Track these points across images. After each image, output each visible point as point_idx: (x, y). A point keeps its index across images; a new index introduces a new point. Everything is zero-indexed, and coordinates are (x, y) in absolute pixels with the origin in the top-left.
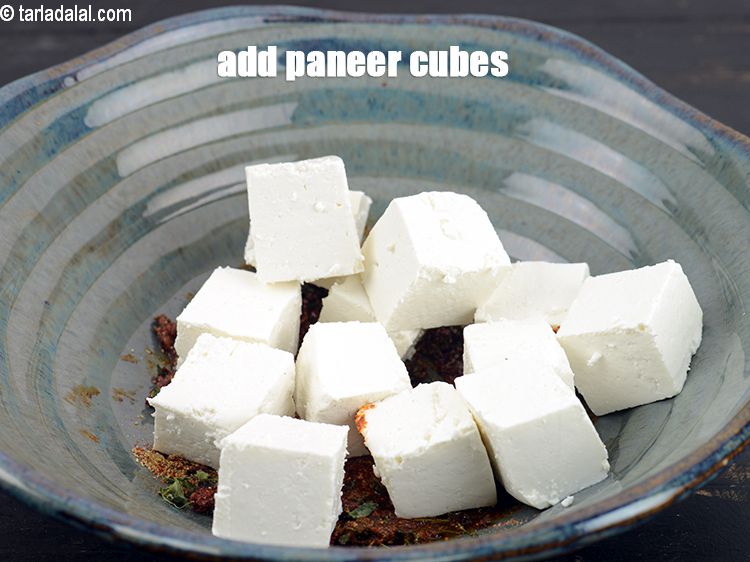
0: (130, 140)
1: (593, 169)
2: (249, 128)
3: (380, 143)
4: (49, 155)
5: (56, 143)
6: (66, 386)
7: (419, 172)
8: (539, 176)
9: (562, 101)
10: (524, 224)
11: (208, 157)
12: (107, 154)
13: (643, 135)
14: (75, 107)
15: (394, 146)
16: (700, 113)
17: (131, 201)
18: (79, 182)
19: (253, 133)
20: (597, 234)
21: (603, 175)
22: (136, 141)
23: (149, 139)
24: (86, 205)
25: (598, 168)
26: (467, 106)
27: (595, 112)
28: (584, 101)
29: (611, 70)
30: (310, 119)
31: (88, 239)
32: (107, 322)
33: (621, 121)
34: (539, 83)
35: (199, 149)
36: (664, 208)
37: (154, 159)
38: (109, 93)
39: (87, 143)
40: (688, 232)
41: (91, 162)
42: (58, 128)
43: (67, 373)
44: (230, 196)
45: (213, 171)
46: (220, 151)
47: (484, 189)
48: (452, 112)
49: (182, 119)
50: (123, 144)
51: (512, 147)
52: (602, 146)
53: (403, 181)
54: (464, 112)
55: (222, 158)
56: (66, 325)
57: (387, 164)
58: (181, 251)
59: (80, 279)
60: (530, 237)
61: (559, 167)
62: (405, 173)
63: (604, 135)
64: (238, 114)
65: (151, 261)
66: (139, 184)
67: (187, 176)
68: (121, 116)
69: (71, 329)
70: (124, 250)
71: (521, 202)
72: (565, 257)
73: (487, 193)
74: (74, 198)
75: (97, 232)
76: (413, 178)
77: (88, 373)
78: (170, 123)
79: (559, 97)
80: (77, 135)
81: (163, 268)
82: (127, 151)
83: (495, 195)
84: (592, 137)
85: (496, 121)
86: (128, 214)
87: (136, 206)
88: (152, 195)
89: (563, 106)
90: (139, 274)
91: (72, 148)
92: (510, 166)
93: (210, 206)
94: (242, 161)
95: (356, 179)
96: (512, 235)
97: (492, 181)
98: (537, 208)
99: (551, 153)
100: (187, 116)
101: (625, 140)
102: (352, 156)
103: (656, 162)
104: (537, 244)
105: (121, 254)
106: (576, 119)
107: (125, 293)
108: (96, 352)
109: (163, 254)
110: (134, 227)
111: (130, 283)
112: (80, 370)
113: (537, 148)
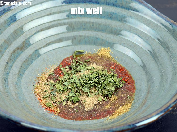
2: (58, 19)
3: (90, 22)
4: (8, 26)
5: (10, 22)
6: (11, 83)
7: (99, 30)
8: (128, 31)
9: (134, 14)
10: (124, 44)
11: (47, 25)
12: (22, 25)
13: (154, 23)
14: (15, 13)
15: (93, 23)
16: (168, 18)
18: (15, 31)
20: (142, 47)
21: (144, 32)
22: (30, 22)
23: (33, 21)
24: (17, 38)
25: (142, 31)
26: (111, 14)
27: (142, 17)
28: (140, 14)
29: (146, 6)
31: (17, 46)
32: (22, 67)
33: (149, 19)
34: (129, 9)
36: (158, 42)
37: (34, 26)
39: (17, 23)
40: (164, 48)
41: (18, 27)
42: (10, 19)
43: (12, 80)
44: (53, 35)
45: (48, 29)
46: (50, 24)
47: (115, 35)
48: (107, 15)
49: (41, 16)
50: (27, 22)
51: (122, 25)
52: (144, 25)
53: (95, 32)
54: (110, 16)
55: (51, 26)
56: (11, 68)
57: (91, 28)
58: (40, 48)
59: (15, 56)
60: (126, 47)
61: (133, 30)
62: (95, 30)
63: (144, 22)
64: (55, 15)
65: (33, 51)
66: (30, 33)
67: (42, 30)
68: (26, 16)
69: (13, 69)
70: (26, 49)
71: (124, 38)
72: (134, 52)
73: (115, 36)
74: (14, 36)
75: (20, 44)
76: (97, 32)
77: (17, 80)
78: (38, 17)
79: (133, 13)
80: (15, 20)
81: (36, 53)
82: (27, 24)
83: (117, 37)
84: (141, 22)
85: (118, 18)
86: (27, 40)
87: (29, 38)
88: (33, 35)
89: (135, 15)
90: (30, 55)
91: (14, 24)
92: (121, 29)
93: (47, 38)
94: (56, 27)
95: (84, 32)
96: (121, 46)
97: (117, 33)
98: (128, 40)
99: (131, 26)
100: (42, 15)
101: (149, 24)
102: (83, 26)
103: (157, 30)
104: (128, 49)
105: (26, 50)
106: (137, 18)
107: (26, 59)
108: (19, 74)
109: (36, 49)
110: (29, 43)
111: (28, 57)
112: (15, 79)
113: (128, 25)
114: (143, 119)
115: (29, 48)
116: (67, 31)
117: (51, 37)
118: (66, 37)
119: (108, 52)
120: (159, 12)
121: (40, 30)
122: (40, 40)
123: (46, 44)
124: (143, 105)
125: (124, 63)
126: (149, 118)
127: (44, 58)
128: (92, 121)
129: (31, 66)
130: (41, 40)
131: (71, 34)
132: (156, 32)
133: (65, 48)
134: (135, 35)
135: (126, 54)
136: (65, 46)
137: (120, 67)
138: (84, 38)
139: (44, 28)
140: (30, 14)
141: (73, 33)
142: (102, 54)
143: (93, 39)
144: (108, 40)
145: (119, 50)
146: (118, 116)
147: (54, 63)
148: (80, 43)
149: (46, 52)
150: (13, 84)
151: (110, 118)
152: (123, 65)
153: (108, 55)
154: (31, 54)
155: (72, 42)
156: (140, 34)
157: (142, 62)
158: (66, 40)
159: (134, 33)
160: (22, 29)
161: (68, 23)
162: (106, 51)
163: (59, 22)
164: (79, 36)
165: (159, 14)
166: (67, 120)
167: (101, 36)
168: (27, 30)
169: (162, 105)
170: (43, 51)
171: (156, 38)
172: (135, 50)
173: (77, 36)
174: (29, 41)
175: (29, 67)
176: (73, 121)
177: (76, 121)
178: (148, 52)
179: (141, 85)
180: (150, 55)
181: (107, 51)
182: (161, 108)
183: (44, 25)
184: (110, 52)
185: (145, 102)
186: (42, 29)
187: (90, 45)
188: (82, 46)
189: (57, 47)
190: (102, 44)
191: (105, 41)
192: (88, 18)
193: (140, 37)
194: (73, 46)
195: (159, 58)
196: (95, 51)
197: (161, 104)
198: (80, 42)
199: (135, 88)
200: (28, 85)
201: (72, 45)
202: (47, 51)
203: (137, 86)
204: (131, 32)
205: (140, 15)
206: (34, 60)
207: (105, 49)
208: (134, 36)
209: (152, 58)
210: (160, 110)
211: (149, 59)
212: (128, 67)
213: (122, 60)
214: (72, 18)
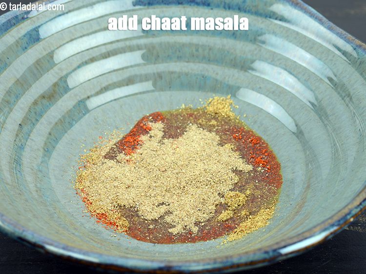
0: (64, 42)
1: (295, 62)
2: (125, 37)
3: (190, 45)
4: (24, 50)
5: (27, 43)
6: (28, 167)
7: (209, 60)
8: (269, 63)
9: (281, 27)
10: (260, 88)
11: (103, 50)
12: (53, 49)
13: (321, 46)
15: (197, 46)
16: (350, 36)
18: (38, 63)
19: (126, 39)
20: (296, 95)
21: (301, 65)
22: (68, 42)
23: (74, 42)
24: (42, 75)
25: (297, 61)
27: (298, 33)
28: (292, 27)
29: (306, 12)
30: (155, 32)
31: (42, 92)
32: (50, 134)
33: (310, 38)
34: (270, 17)
35: (99, 48)
36: (330, 83)
37: (76, 52)
40: (341, 96)
41: (45, 53)
42: (28, 36)
43: (29, 160)
44: (114, 71)
45: (106, 58)
46: (110, 48)
47: (241, 70)
49: (91, 31)
50: (61, 44)
51: (256, 49)
52: (300, 50)
53: (201, 65)
55: (111, 51)
56: (29, 135)
57: (193, 56)
58: (88, 97)
59: (37, 113)
60: (264, 94)
61: (279, 60)
62: (202, 61)
63: (301, 44)
65: (74, 103)
66: (69, 64)
67: (93, 60)
68: (60, 30)
69: (32, 138)
70: (61, 97)
71: (259, 77)
72: (281, 106)
73: (242, 72)
74: (35, 71)
75: (47, 88)
76: (206, 63)
77: (40, 160)
78: (85, 33)
79: (279, 25)
81: (80, 107)
82: (63, 47)
83: (247, 73)
84: (296, 45)
86: (63, 79)
87: (67, 75)
88: (75, 70)
89: (282, 29)
90: (68, 110)
91: (35, 46)
92: (254, 58)
93: (104, 76)
94: (121, 53)
95: (178, 64)
96: (255, 93)
97: (245, 66)
98: (267, 80)
99: (275, 53)
100: (94, 30)
101: (312, 48)
102: (176, 51)
103: (326, 59)
104: (267, 98)
105: (59, 100)
106: (288, 36)
107: (60, 119)
108: (44, 150)
109: (80, 99)
110: (65, 86)
111: (63, 114)
112: (36, 159)
113: (269, 50)
114: (295, 240)
115: (66, 96)
116: (143, 62)
117: (111, 73)
118: (141, 75)
119: (227, 106)
120: (332, 24)
121: (88, 60)
122: (89, 80)
123: (102, 89)
124: (297, 213)
125: (259, 127)
126: (306, 239)
127: (96, 117)
128: (193, 244)
129: (69, 132)
130: (92, 80)
131: (152, 69)
132: (325, 63)
133: (139, 96)
134: (282, 71)
135: (264, 109)
136: (140, 93)
137: (252, 135)
138: (179, 77)
139: (97, 56)
140: (68, 28)
141: (156, 65)
142: (215, 108)
143: (197, 78)
144: (228, 81)
145: (249, 102)
146: (245, 235)
147: (117, 128)
148: (170, 86)
149: (100, 104)
150: (32, 169)
151: (228, 239)
152: (258, 132)
153: (227, 111)
154: (69, 108)
155: (154, 85)
156: (292, 68)
157: (297, 125)
158: (141, 81)
159: (280, 67)
160: (52, 57)
161: (146, 46)
162: (223, 102)
163: (128, 43)
164: (169, 72)
165: (332, 27)
166: (141, 242)
167: (214, 71)
168: (62, 60)
169: (334, 212)
170: (94, 102)
171: (325, 76)
172: (281, 100)
173: (164, 72)
174: (66, 82)
175: (66, 135)
176: (153, 244)
177: (159, 245)
178: (309, 104)
179: (293, 173)
180: (312, 111)
181: (226, 104)
182: (331, 218)
183: (96, 49)
184: (231, 104)
185: (301, 207)
186: (93, 58)
187: (190, 90)
188: (173, 92)
189: (122, 95)
190: (215, 89)
191: (221, 82)
193: (293, 75)
194: (157, 93)
195: (330, 118)
196: (200, 104)
197: (333, 210)
198: (170, 84)
199: (282, 179)
200: (64, 171)
201: (153, 91)
202: (104, 103)
203: (286, 174)
204: (273, 65)
205: (292, 30)
206: (76, 119)
207: (222, 99)
208: (280, 73)
209: (317, 117)
210: (330, 221)
211: (310, 120)
212: (267, 136)
213: (255, 122)
214: (154, 35)
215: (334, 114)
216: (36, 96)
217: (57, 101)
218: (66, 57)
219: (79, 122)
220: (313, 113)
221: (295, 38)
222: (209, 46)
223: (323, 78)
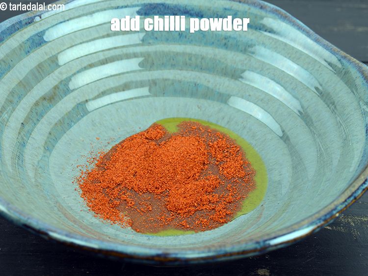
0: (65, 48)
1: (283, 71)
2: (122, 45)
3: (184, 54)
4: (27, 54)
5: (30, 47)
6: (30, 164)
7: (201, 69)
8: (258, 73)
9: (270, 38)
10: (250, 95)
11: (102, 57)
12: (54, 54)
13: (308, 56)
14: (40, 31)
15: (190, 56)
16: (335, 47)
17: (64, 77)
18: (40, 66)
19: (123, 47)
20: (284, 102)
21: (288, 75)
22: (68, 48)
23: (74, 48)
24: (43, 78)
25: (286, 71)
26: (225, 39)
27: (286, 44)
28: (281, 39)
29: (294, 24)
30: (151, 41)
31: (43, 94)
32: (50, 134)
33: (297, 49)
34: (260, 29)
35: (97, 54)
36: (316, 92)
37: (76, 57)
38: (56, 24)
39: (44, 49)
40: (326, 104)
41: (46, 57)
42: (31, 41)
43: (30, 157)
44: (111, 76)
45: (104, 64)
46: (108, 54)
47: (232, 78)
48: (218, 41)
49: (90, 38)
51: (246, 59)
52: (288, 60)
53: (194, 73)
54: (224, 41)
55: (108, 58)
56: (31, 134)
57: (186, 64)
58: (87, 101)
59: (38, 113)
60: (253, 102)
61: (268, 69)
62: (195, 69)
63: (289, 55)
64: (117, 37)
65: (73, 105)
66: (68, 69)
67: (91, 66)
68: (61, 36)
69: (33, 136)
70: (60, 100)
71: (249, 85)
72: (268, 113)
73: (233, 80)
74: (37, 74)
75: (47, 91)
76: (198, 71)
77: (40, 158)
78: (84, 40)
79: (269, 36)
80: (40, 44)
81: (78, 109)
82: (63, 52)
83: (237, 82)
84: (284, 56)
85: (239, 46)
86: (63, 83)
87: (69, 79)
89: (271, 41)
90: (67, 112)
91: (37, 51)
92: (244, 68)
93: (102, 81)
94: (118, 60)
95: (171, 71)
96: (244, 101)
97: (235, 75)
98: (256, 88)
99: (264, 62)
100: (93, 37)
101: (299, 58)
102: (170, 59)
103: (313, 69)
104: (255, 105)
106: (276, 47)
107: (60, 121)
108: (45, 148)
109: (79, 102)
110: (65, 89)
111: (62, 115)
112: (37, 156)
113: (258, 60)
114: (285, 232)
115: (66, 99)
116: (140, 69)
117: (109, 78)
118: (136, 82)
120: (319, 36)
121: (87, 65)
122: (88, 84)
123: (100, 94)
125: (248, 132)
126: (294, 231)
127: (93, 119)
129: (68, 132)
131: (147, 75)
132: (311, 73)
133: (134, 100)
135: (253, 115)
136: (136, 98)
138: (173, 84)
139: (95, 62)
140: (69, 34)
141: (151, 72)
143: (190, 85)
144: (219, 89)
145: (239, 108)
147: (113, 130)
149: (97, 107)
150: (33, 166)
154: (69, 110)
155: (150, 90)
156: (279, 77)
158: (136, 87)
160: (53, 62)
161: (142, 54)
163: (125, 50)
164: (163, 79)
165: (318, 39)
167: (206, 79)
169: (320, 208)
170: (92, 105)
171: (312, 85)
172: (270, 108)
173: (158, 79)
175: (65, 135)
179: (280, 175)
180: (299, 118)
182: (318, 212)
183: (95, 55)
185: (288, 205)
186: (92, 64)
187: (183, 96)
188: (167, 98)
189: (119, 100)
190: (206, 96)
191: (212, 90)
192: (180, 44)
194: (151, 99)
195: (316, 124)
198: (164, 91)
200: (63, 169)
201: (148, 96)
202: (100, 106)
204: (262, 75)
205: (281, 41)
206: (74, 121)
208: (269, 82)
209: (303, 123)
210: (317, 215)
211: (297, 126)
212: (256, 140)
213: (245, 127)
214: (150, 43)
215: (320, 120)
216: (37, 98)
217: (57, 103)
218: (66, 62)
219: (77, 123)
220: (299, 120)
221: (284, 49)
222: (201, 55)
223: (309, 87)
